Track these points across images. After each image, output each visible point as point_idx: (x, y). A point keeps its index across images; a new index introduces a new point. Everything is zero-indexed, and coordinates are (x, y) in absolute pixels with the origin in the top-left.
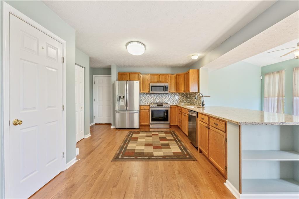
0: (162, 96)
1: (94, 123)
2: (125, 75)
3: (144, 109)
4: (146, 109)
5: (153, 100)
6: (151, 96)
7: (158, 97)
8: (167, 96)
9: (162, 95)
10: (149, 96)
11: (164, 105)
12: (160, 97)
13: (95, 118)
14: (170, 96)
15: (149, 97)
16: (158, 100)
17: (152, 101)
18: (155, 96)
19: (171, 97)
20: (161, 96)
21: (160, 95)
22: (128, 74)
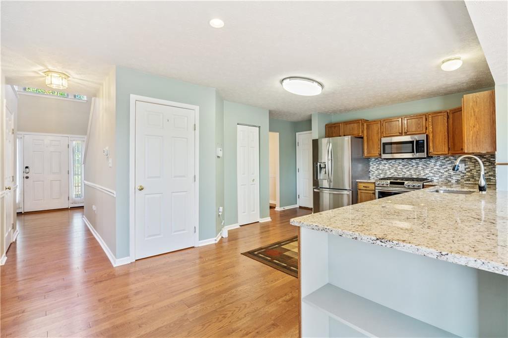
0: (417, 164)
1: (297, 206)
2: (336, 128)
3: (365, 188)
4: (367, 189)
5: (396, 171)
6: (391, 164)
7: (406, 167)
8: (433, 164)
9: (418, 161)
10: (385, 164)
11: (406, 182)
12: (413, 166)
13: (299, 198)
14: (439, 163)
15: (387, 165)
16: (408, 173)
17: (393, 173)
18: (400, 163)
19: (441, 166)
20: (414, 164)
21: (414, 161)
22: (340, 125)
